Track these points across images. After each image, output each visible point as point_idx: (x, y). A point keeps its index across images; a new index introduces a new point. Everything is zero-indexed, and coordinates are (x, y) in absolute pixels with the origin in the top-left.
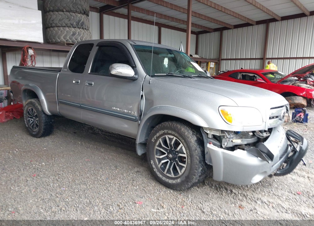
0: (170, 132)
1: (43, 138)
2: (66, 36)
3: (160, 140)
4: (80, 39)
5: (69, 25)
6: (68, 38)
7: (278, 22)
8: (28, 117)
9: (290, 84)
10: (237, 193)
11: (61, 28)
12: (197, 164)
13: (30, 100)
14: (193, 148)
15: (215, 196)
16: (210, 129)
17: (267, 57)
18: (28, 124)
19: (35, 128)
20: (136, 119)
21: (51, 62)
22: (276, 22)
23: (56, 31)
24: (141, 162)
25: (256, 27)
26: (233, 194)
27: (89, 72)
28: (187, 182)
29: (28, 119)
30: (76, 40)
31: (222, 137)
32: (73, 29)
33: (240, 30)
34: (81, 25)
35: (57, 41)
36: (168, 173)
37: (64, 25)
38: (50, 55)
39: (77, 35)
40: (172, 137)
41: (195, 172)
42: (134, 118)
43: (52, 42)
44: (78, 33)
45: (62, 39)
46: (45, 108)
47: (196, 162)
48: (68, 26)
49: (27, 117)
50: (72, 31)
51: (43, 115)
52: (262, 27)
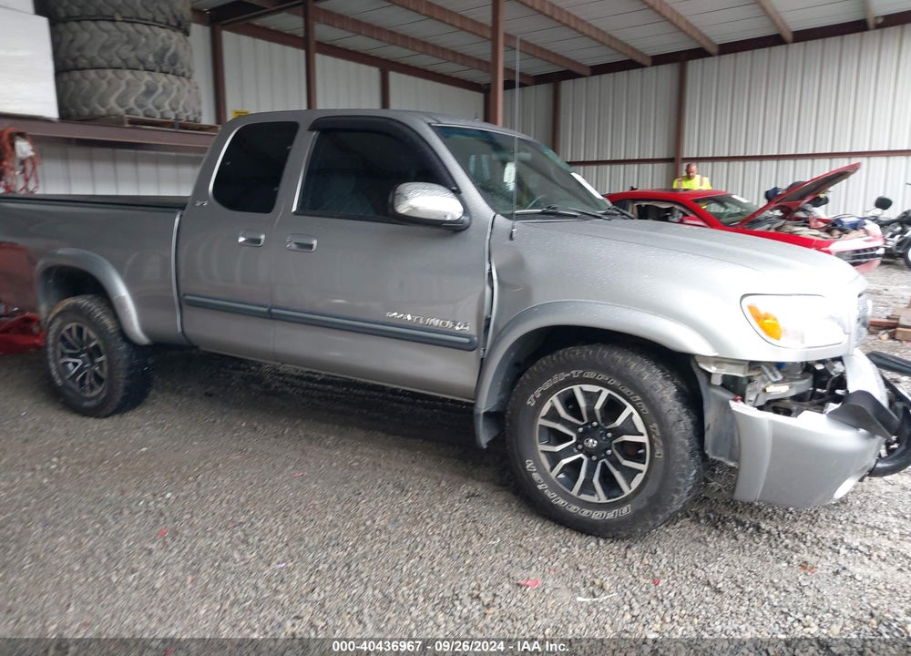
0: (590, 375)
1: (116, 418)
2: (124, 95)
3: (555, 400)
4: (170, 105)
5: (133, 62)
6: (131, 103)
7: (711, 58)
8: (63, 355)
9: (769, 229)
10: (774, 531)
11: (110, 73)
12: (683, 461)
13: (70, 301)
14: (672, 418)
15: (724, 544)
16: (718, 361)
17: (685, 156)
18: (62, 377)
19: (92, 388)
20: (470, 343)
21: (93, 180)
22: (706, 59)
23: (92, 83)
24: (464, 469)
25: (651, 72)
26: (765, 536)
27: (294, 209)
28: (655, 511)
29: (62, 361)
30: (158, 108)
31: (745, 382)
32: (147, 77)
33: (607, 78)
34: (170, 65)
35: (96, 113)
36: (585, 493)
37: (117, 62)
38: (65, 158)
39: (162, 94)
40: (594, 389)
41: (679, 484)
42: (467, 340)
43: (78, 115)
44: (164, 87)
45: (112, 108)
46: (132, 323)
47: (682, 455)
48: (130, 66)
49: (59, 355)
50: (144, 82)
51: (123, 347)
52: (667, 73)
